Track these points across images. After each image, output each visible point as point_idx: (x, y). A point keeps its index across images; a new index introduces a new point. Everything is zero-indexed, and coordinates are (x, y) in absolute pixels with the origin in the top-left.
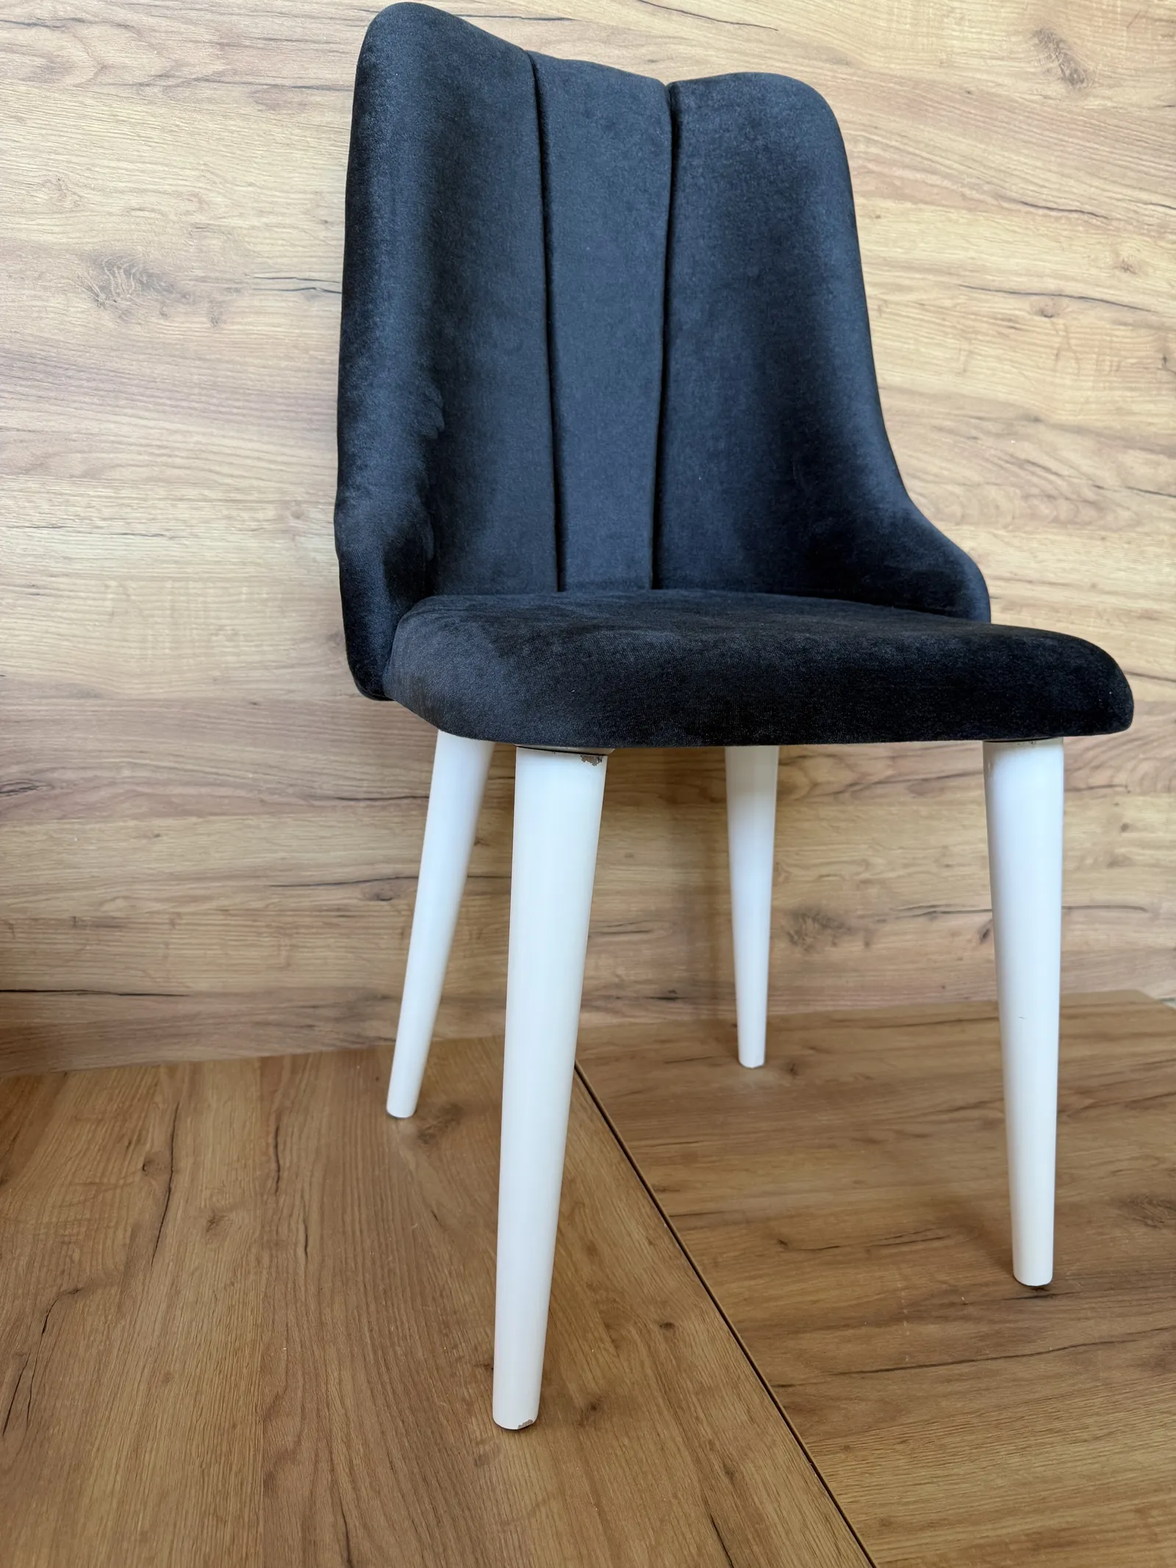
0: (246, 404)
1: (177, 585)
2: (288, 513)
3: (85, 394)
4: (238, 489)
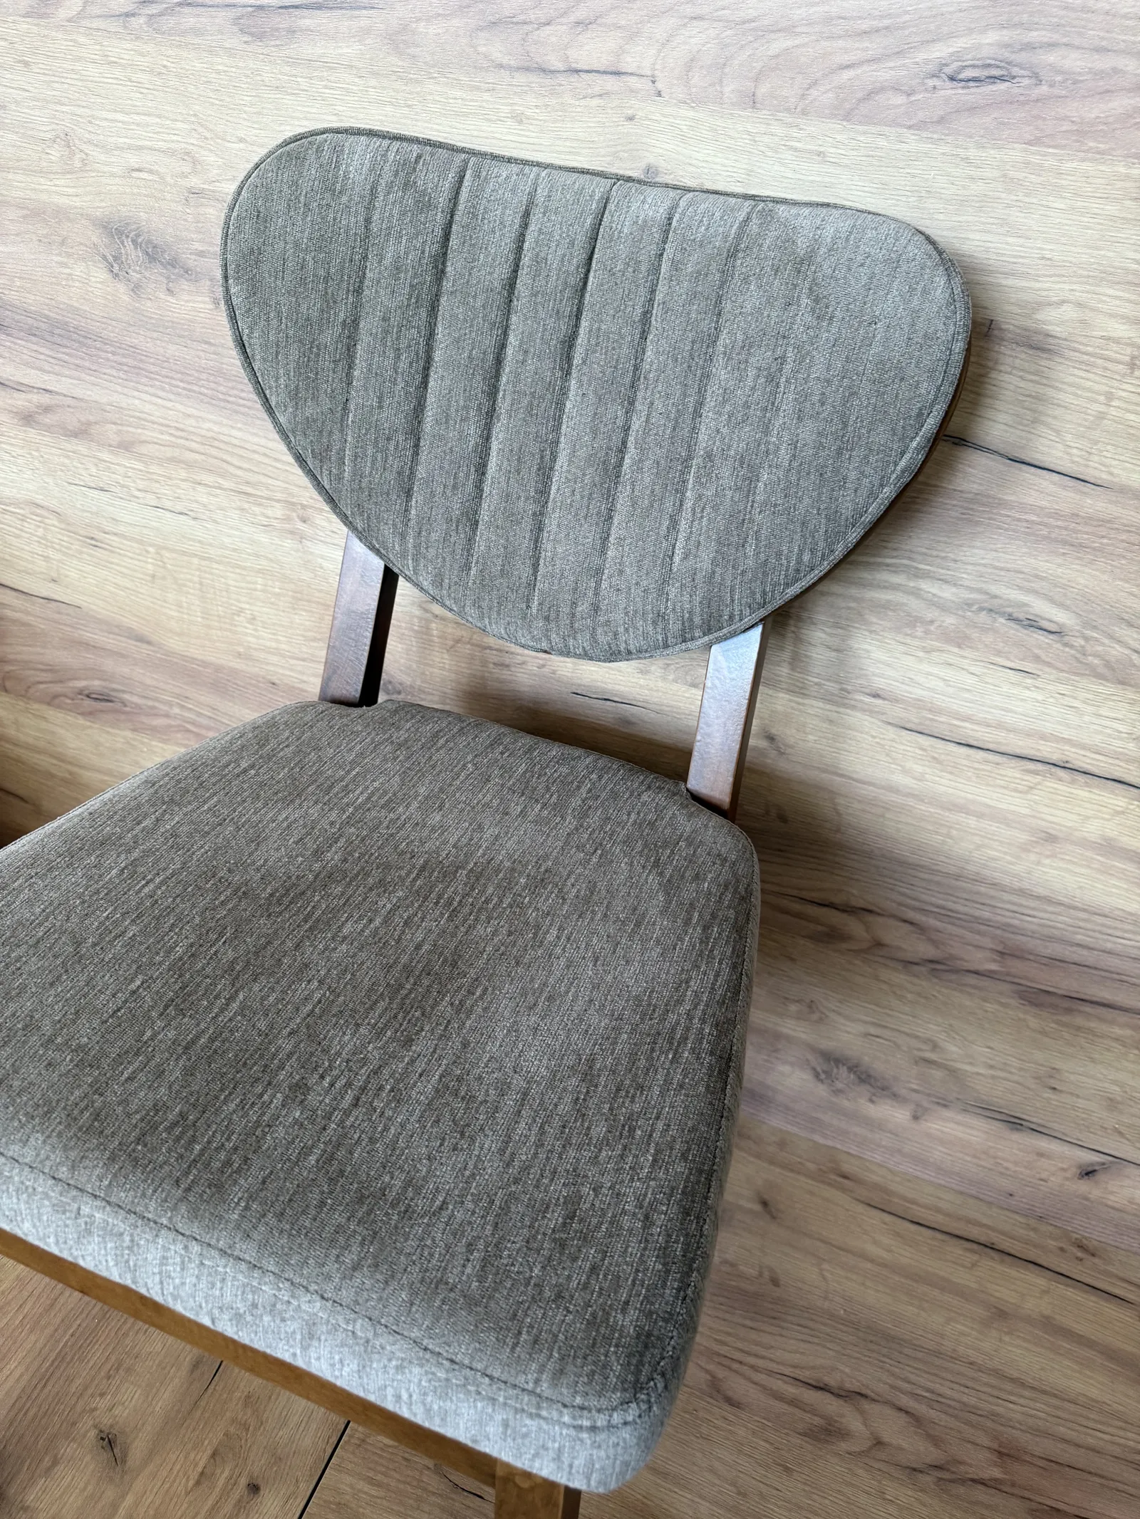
2: (294, 514)
4: (247, 483)
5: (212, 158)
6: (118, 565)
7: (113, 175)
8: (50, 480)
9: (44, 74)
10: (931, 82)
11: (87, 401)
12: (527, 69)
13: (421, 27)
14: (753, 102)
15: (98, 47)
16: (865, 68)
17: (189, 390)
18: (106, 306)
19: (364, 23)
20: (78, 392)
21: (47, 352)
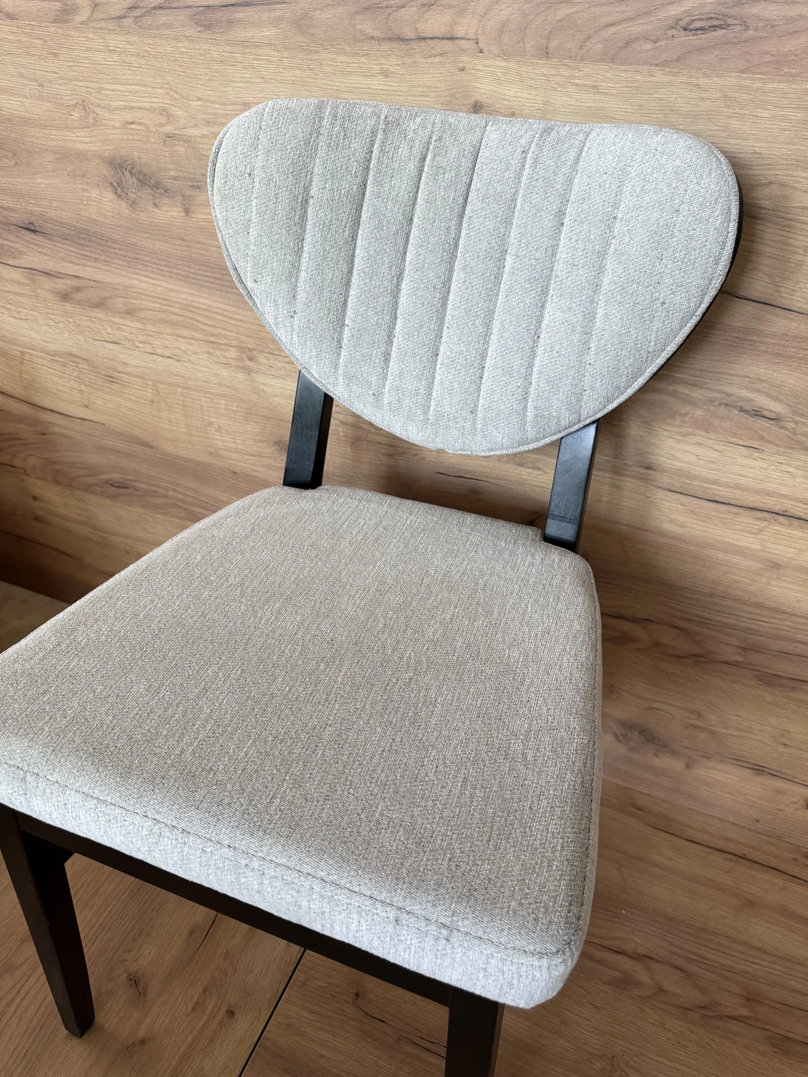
0: (212, 275)
1: (185, 391)
2: (244, 355)
3: (119, 259)
4: (212, 335)
5: (179, 113)
6: (129, 394)
7: (115, 128)
8: (81, 338)
9: (68, 61)
10: (670, 33)
11: (103, 283)
12: (390, 39)
13: (317, 14)
14: (545, 53)
15: (101, 41)
16: (624, 25)
17: (171, 272)
18: (113, 217)
19: (278, 13)
20: (98, 277)
21: (77, 251)
